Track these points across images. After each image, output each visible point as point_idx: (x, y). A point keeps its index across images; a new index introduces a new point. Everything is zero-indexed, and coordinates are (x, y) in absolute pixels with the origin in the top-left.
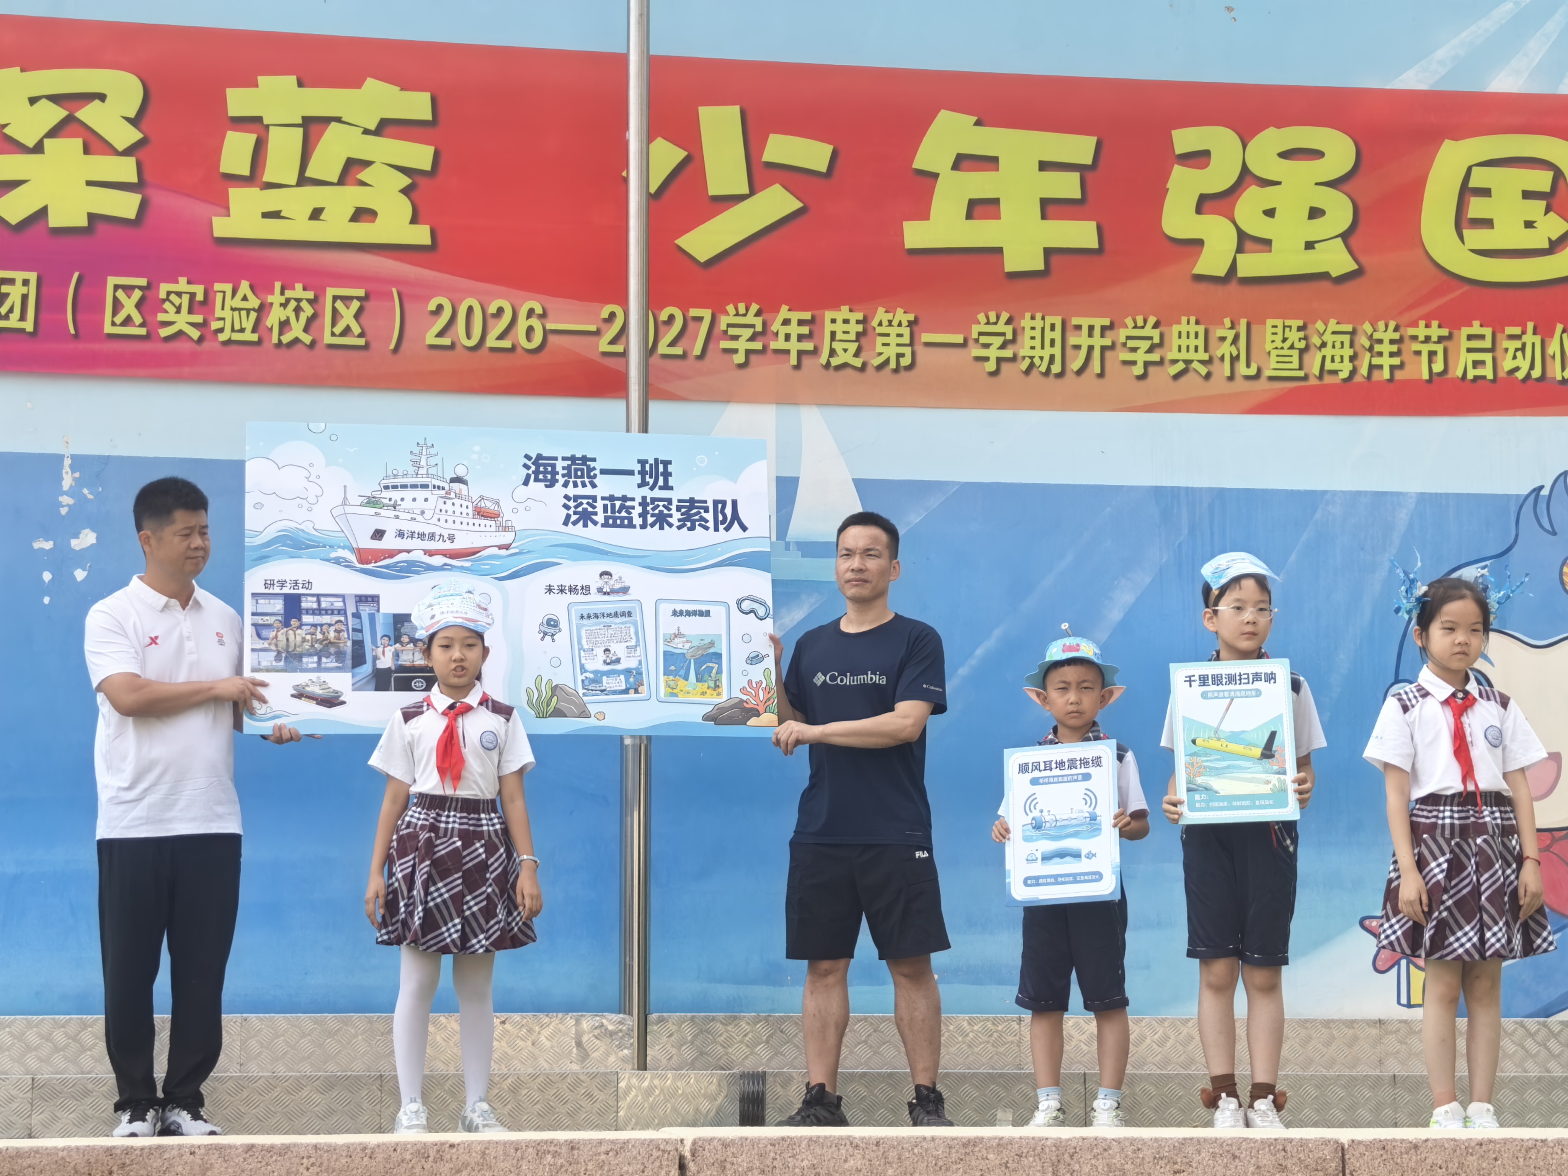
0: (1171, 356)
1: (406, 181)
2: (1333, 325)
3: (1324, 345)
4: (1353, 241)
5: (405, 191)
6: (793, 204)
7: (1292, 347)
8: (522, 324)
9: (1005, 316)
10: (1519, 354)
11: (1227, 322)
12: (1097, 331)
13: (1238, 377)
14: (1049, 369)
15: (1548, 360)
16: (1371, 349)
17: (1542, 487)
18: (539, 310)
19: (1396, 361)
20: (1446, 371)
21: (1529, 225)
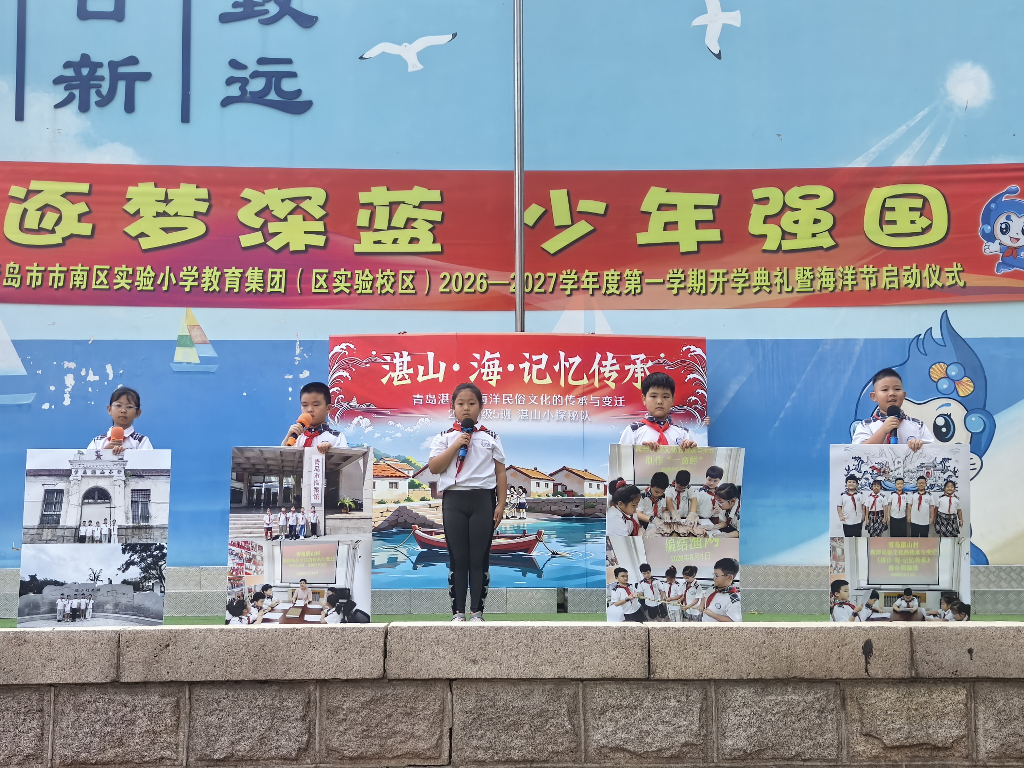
0: (753, 284)
1: (431, 226)
2: (825, 269)
3: (822, 277)
4: (833, 232)
5: (430, 230)
6: (589, 228)
7: (807, 278)
8: (478, 282)
9: (681, 271)
10: (910, 277)
11: (778, 269)
12: (721, 275)
13: (783, 292)
14: (700, 292)
15: (923, 279)
16: (843, 278)
17: (920, 335)
18: (485, 276)
19: (854, 282)
20: (877, 286)
21: (913, 222)
